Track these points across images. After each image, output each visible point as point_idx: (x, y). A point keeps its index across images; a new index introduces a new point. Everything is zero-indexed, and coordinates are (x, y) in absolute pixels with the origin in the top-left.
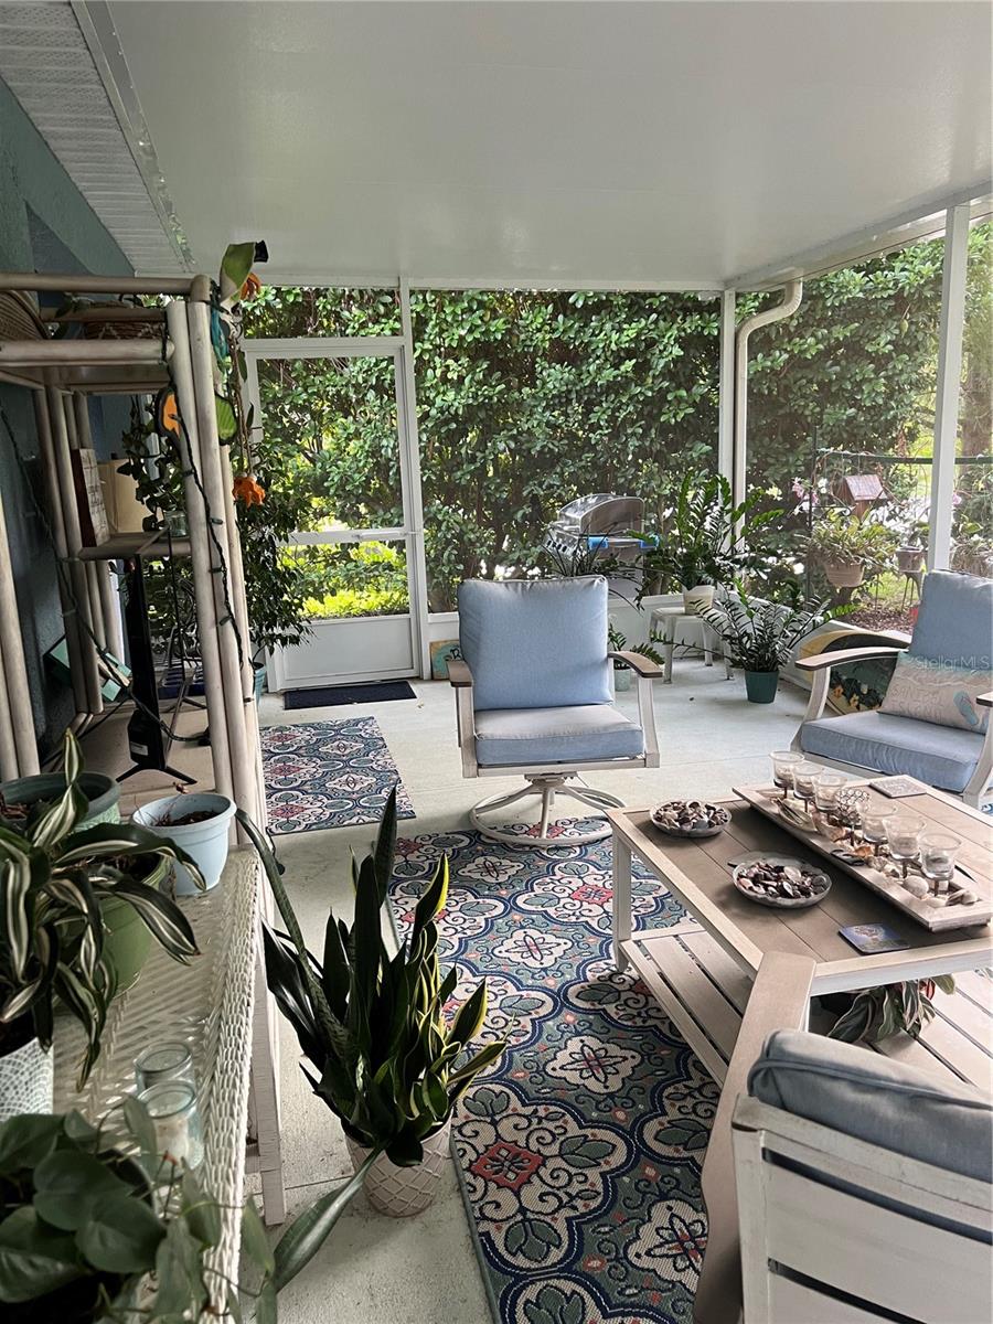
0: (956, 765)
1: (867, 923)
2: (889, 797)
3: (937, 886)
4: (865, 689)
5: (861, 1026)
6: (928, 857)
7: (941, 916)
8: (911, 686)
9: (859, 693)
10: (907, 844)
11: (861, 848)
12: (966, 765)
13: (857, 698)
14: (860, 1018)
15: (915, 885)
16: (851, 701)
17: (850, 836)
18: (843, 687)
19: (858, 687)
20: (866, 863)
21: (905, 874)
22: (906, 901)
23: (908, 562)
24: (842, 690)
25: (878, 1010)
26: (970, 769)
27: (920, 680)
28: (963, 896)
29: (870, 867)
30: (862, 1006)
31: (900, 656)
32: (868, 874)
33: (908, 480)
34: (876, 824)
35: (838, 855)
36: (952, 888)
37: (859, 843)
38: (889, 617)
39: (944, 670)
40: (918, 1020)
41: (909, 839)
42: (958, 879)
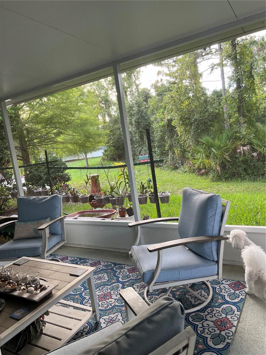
0: (37, 248)
1: (19, 309)
2: (19, 265)
3: (36, 287)
4: (10, 234)
5: (26, 340)
6: (31, 281)
7: (39, 296)
8: (20, 231)
9: (8, 235)
10: (25, 279)
11: (13, 286)
12: (39, 248)
13: (8, 237)
14: (25, 338)
15: (30, 290)
16: (6, 238)
17: (9, 283)
18: (3, 235)
19: (7, 233)
20: (15, 290)
21: (27, 288)
22: (28, 297)
23: (14, 195)
24: (3, 236)
25: (30, 332)
26: (41, 248)
27: (22, 228)
28: (44, 287)
29: (16, 291)
30: (25, 333)
31: (16, 223)
32: (16, 293)
33: (10, 173)
34: (15, 277)
35: (6, 291)
36: (41, 286)
37: (12, 284)
38: (15, 210)
39: (28, 223)
40: (41, 328)
41: (25, 277)
42: (42, 282)
